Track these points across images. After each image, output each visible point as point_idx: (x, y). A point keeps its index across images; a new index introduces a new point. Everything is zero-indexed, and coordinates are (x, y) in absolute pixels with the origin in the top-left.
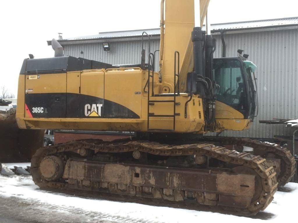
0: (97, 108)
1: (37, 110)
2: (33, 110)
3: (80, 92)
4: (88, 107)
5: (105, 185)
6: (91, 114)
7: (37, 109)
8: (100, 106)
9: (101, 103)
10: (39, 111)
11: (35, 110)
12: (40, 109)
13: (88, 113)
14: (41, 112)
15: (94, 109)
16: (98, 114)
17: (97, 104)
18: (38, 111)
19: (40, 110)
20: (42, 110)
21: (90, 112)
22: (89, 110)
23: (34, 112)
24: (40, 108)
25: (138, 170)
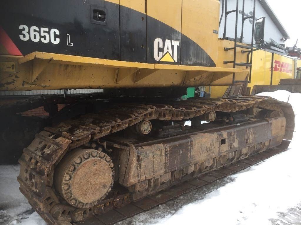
0: (172, 47)
1: (37, 34)
2: (20, 32)
3: (146, 11)
4: (159, 43)
5: (191, 169)
6: (163, 56)
7: (39, 32)
8: (176, 44)
9: (177, 40)
10: (45, 37)
11: (29, 33)
12: (49, 33)
13: (158, 56)
14: (53, 42)
15: (168, 49)
16: (173, 58)
17: (173, 41)
18: (41, 37)
19: (47, 35)
20: (56, 36)
21: (162, 53)
22: (160, 50)
23: (27, 39)
24: (47, 30)
25: (225, 134)
